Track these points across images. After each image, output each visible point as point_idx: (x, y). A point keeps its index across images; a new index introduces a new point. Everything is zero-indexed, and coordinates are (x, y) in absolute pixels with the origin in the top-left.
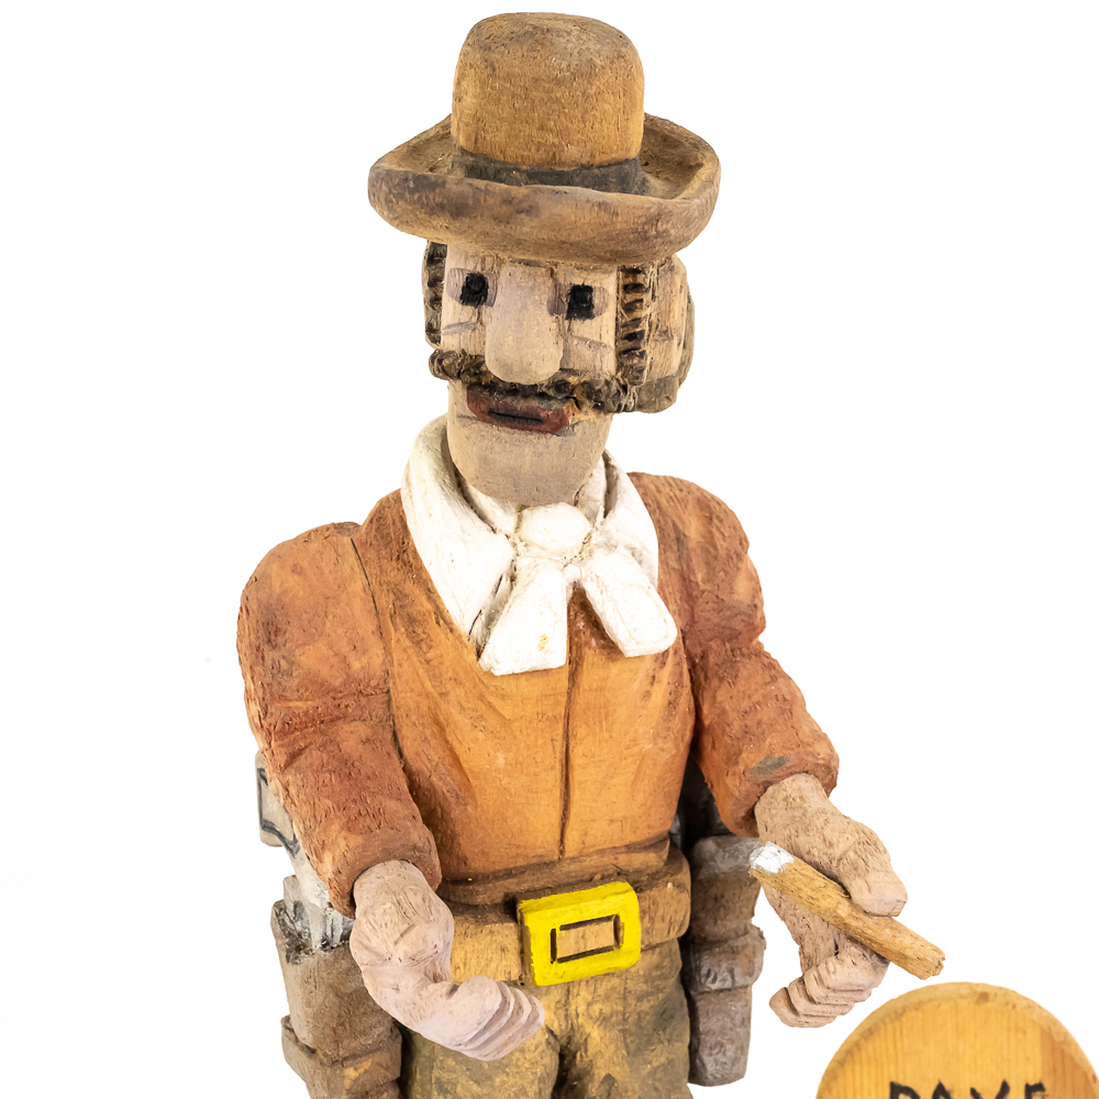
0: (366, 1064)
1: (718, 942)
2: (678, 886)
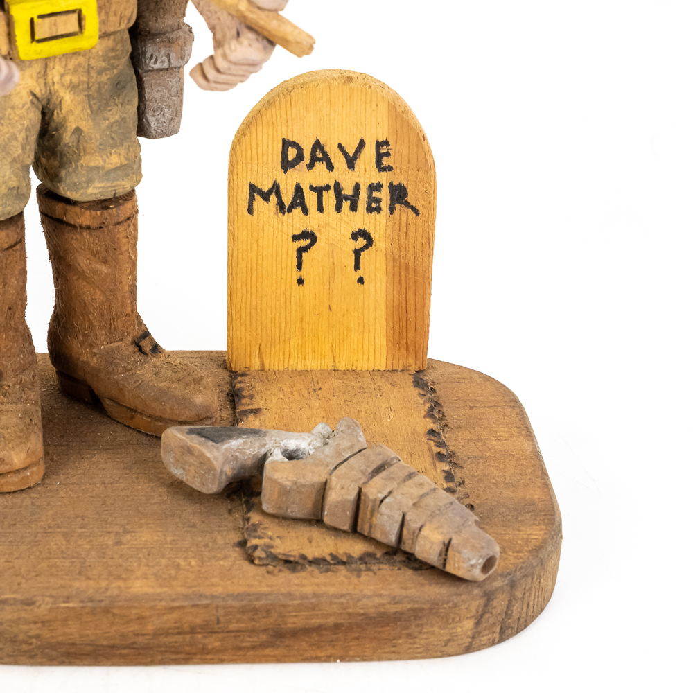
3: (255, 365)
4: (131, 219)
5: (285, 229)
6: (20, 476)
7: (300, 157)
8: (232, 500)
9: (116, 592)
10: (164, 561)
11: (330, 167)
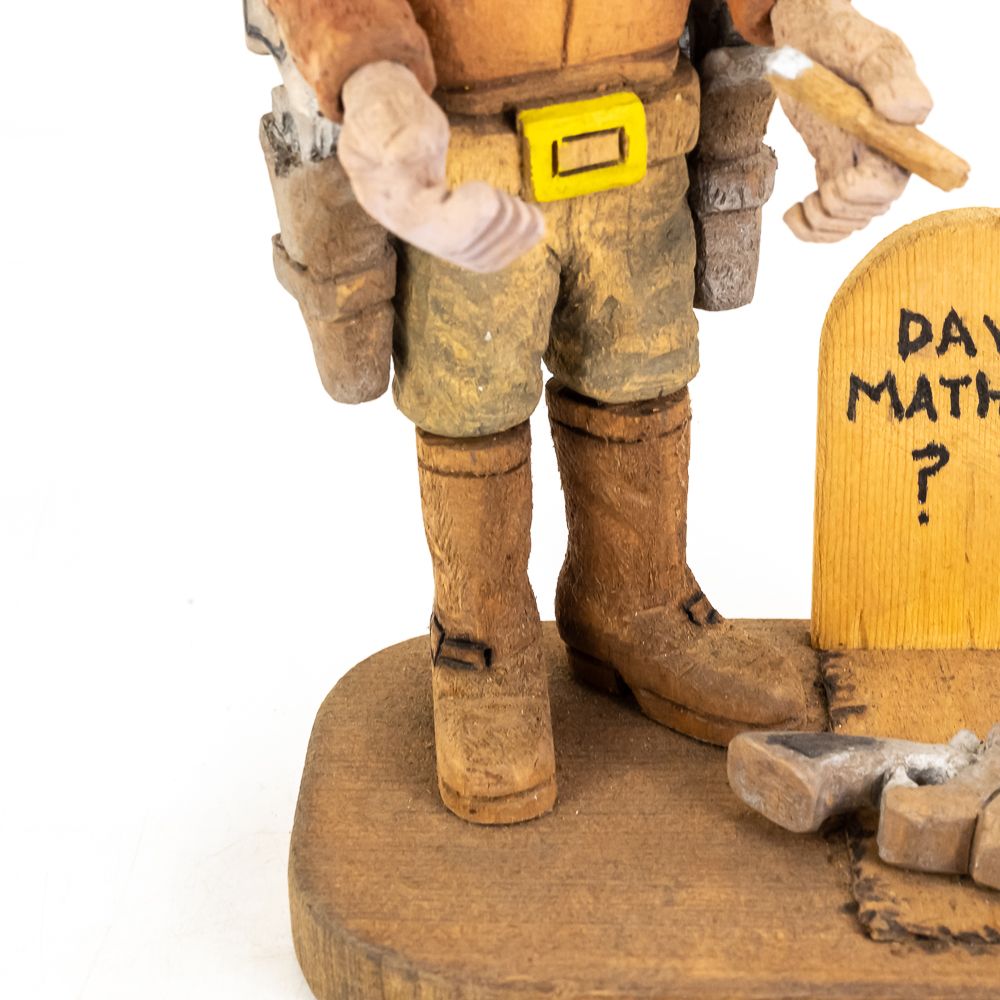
0: (359, 282)
1: (728, 161)
2: (688, 98)
3: (854, 641)
4: (681, 429)
5: (902, 442)
6: (525, 801)
7: (926, 336)
8: (832, 842)
9: (670, 976)
10: (738, 932)
11: (971, 350)
